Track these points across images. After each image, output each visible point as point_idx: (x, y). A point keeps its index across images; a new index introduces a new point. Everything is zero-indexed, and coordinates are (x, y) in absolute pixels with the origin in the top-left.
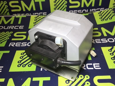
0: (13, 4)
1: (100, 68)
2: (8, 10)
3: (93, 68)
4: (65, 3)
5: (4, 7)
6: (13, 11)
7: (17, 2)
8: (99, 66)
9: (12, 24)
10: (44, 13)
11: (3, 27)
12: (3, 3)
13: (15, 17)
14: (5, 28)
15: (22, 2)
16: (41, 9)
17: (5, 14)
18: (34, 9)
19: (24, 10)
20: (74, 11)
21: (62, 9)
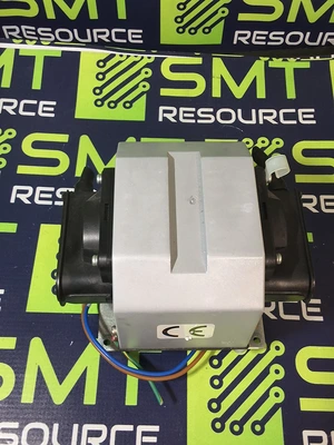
9: (8, 86)
10: (130, 31)
16: (122, 15)
20: (255, 32)
21: (208, 24)
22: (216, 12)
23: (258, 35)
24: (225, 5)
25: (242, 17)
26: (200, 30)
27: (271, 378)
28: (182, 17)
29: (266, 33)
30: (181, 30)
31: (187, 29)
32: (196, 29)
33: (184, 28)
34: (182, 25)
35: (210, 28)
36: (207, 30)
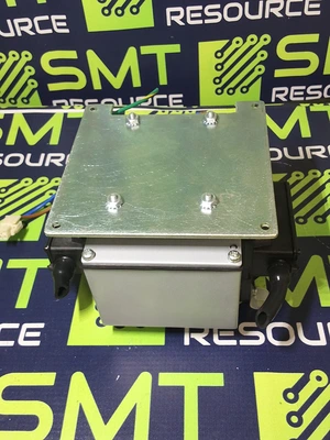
0: (54, 63)
2: (36, 85)
4: (259, 59)
5: (22, 72)
6: (53, 87)
7: (72, 55)
9: (56, 143)
10: (171, 96)
11: (21, 156)
12: (17, 58)
13: (65, 115)
14: (31, 161)
15: (91, 55)
16: (163, 80)
17: (23, 99)
18: (137, 82)
19: (97, 85)
20: (293, 88)
21: (246, 83)
22: (252, 71)
23: (295, 91)
24: (261, 63)
25: (279, 73)
26: (238, 90)
28: (220, 78)
29: (304, 88)
31: (226, 90)
32: (234, 89)
33: (222, 88)
34: (220, 86)
35: (248, 87)
36: (245, 90)
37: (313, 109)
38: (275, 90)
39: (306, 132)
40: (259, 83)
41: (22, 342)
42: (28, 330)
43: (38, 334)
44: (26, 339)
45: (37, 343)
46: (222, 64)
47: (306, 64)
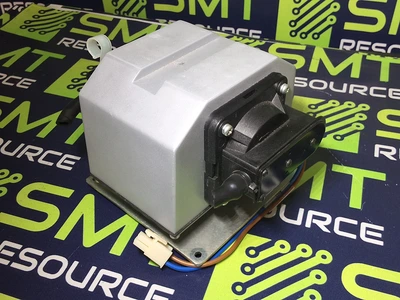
1: (381, 243)
2: (145, 3)
3: (354, 237)
8: (379, 235)
10: (251, 31)
16: (247, 16)
18: (225, 14)
19: (192, 11)
20: (360, 42)
21: (318, 30)
22: (325, 20)
23: (362, 45)
24: (333, 14)
25: (349, 26)
26: (310, 35)
27: (311, 280)
28: (296, 21)
29: (369, 43)
30: (293, 34)
31: (299, 33)
32: (307, 34)
33: (296, 31)
34: (295, 29)
35: (319, 34)
36: (316, 36)
37: (369, 58)
38: (343, 41)
39: (355, 73)
40: (329, 32)
41: (59, 165)
42: (67, 159)
43: (73, 163)
44: (63, 164)
45: (70, 169)
46: (299, 9)
47: (373, 21)
